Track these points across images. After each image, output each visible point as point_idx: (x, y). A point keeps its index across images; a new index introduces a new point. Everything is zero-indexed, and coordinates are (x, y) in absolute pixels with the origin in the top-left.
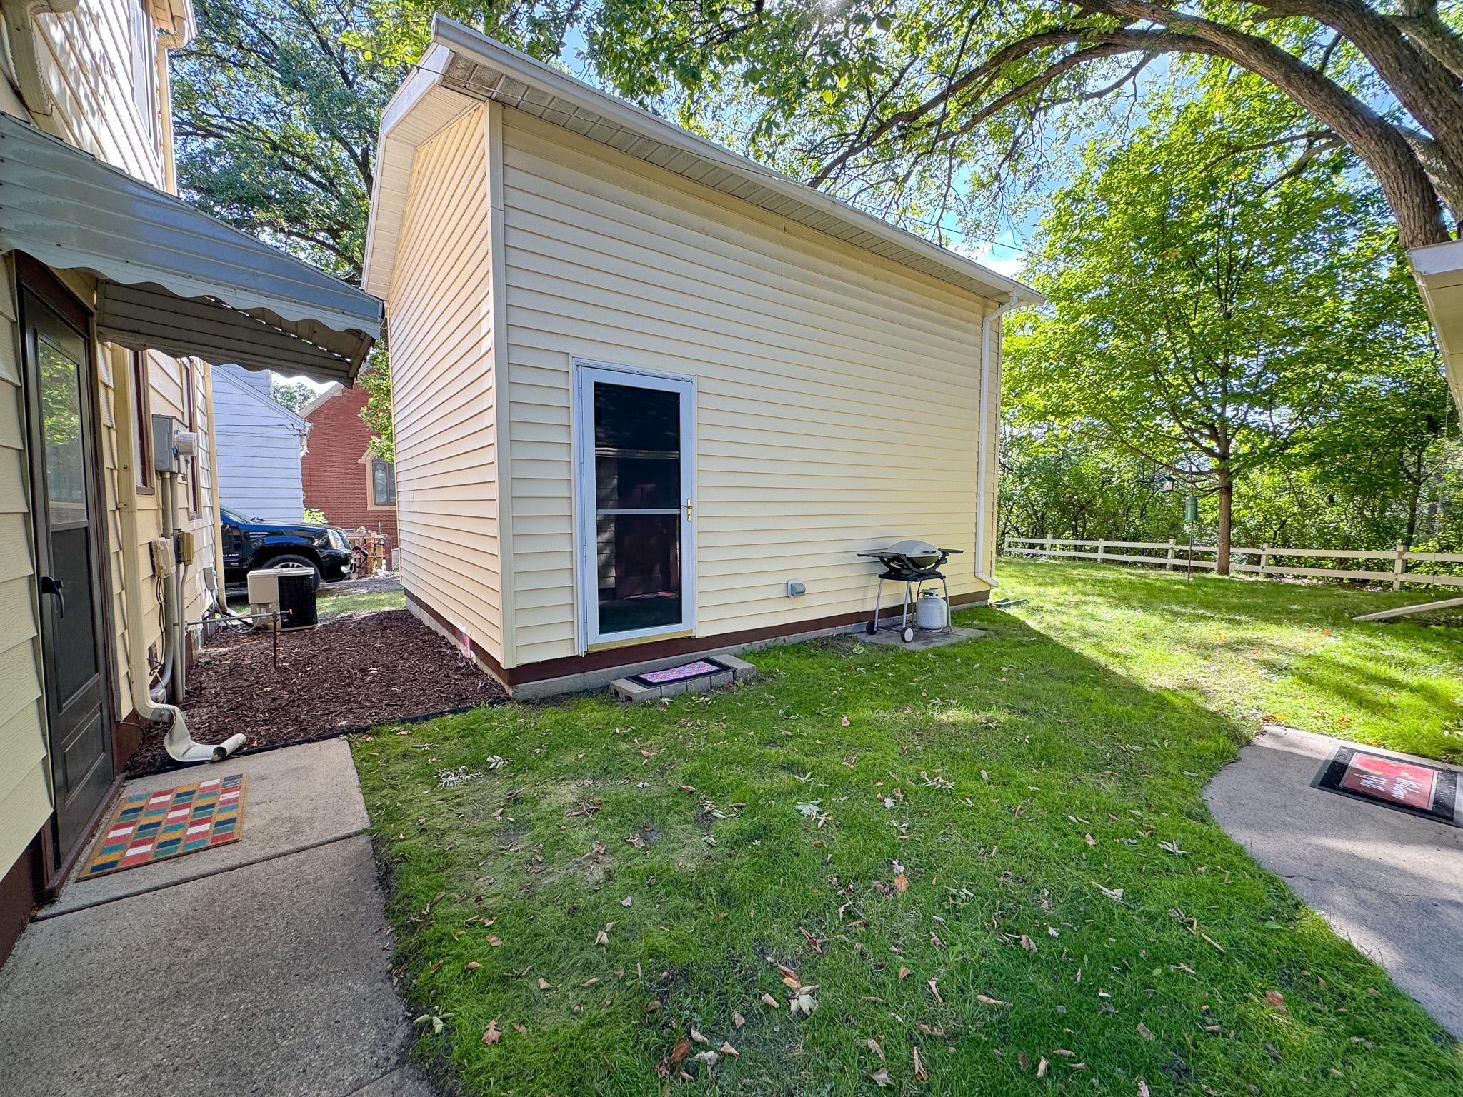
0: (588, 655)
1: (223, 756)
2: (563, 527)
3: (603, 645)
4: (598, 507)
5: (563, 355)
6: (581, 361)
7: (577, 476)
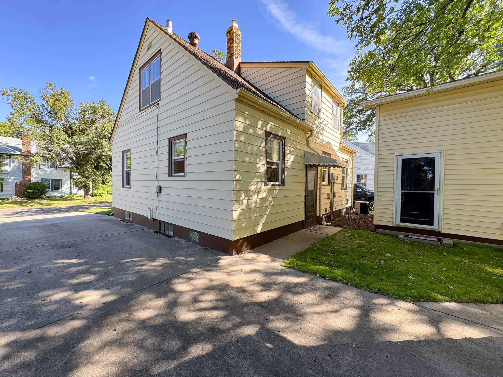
0: (396, 227)
1: (327, 225)
2: (391, 194)
3: (401, 225)
4: (402, 190)
5: (393, 154)
6: (397, 155)
7: (395, 182)
